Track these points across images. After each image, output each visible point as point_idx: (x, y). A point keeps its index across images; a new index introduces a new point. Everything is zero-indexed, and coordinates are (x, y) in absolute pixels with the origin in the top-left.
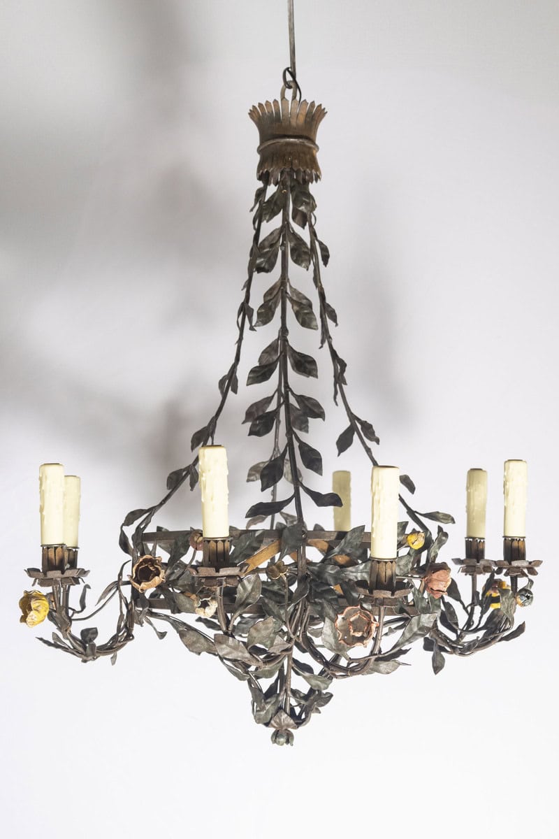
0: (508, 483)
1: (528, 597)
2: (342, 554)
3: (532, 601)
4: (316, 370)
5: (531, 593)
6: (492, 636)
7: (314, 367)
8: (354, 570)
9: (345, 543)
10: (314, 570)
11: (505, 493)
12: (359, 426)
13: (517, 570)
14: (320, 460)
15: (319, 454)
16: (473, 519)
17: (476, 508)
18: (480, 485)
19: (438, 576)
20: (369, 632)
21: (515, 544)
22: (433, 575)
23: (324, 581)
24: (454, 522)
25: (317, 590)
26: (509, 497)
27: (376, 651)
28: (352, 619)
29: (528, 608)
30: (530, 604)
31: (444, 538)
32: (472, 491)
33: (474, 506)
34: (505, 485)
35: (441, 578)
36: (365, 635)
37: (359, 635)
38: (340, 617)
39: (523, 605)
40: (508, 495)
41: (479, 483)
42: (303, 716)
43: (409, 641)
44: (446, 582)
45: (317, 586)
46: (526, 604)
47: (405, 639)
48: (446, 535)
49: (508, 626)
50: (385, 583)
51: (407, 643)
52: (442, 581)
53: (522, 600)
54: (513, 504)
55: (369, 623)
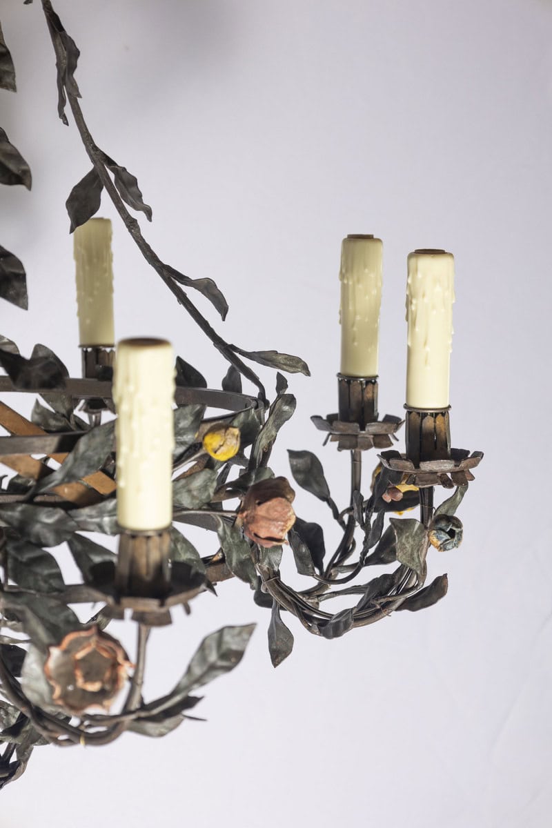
0: (414, 301)
1: (452, 534)
2: (69, 482)
3: (459, 540)
4: (11, 73)
5: (457, 523)
6: (383, 600)
7: (6, 68)
8: (94, 512)
9: (75, 460)
10: (11, 517)
11: (410, 318)
12: (112, 176)
13: (432, 477)
14: (22, 278)
15: (19, 264)
16: (354, 340)
17: (358, 318)
18: (367, 271)
19: (268, 510)
20: (115, 681)
21: (428, 423)
22: (259, 508)
23: (33, 540)
24: (308, 374)
25: (20, 558)
26: (417, 329)
27: (135, 705)
28: (80, 655)
29: (452, 553)
30: (456, 545)
31: (286, 408)
32: (351, 283)
33: (355, 314)
34: (408, 303)
35: (275, 515)
36: (108, 687)
37: (94, 687)
38: (55, 652)
39: (443, 548)
40: (414, 324)
41: (365, 266)
42: (14, 759)
43: (200, 681)
44: (286, 522)
45: (19, 549)
46: (448, 547)
47: (193, 678)
48: (291, 400)
49: (414, 581)
50: (148, 578)
51: (195, 686)
52: (276, 520)
53: (439, 539)
54: (425, 344)
55: (115, 665)
